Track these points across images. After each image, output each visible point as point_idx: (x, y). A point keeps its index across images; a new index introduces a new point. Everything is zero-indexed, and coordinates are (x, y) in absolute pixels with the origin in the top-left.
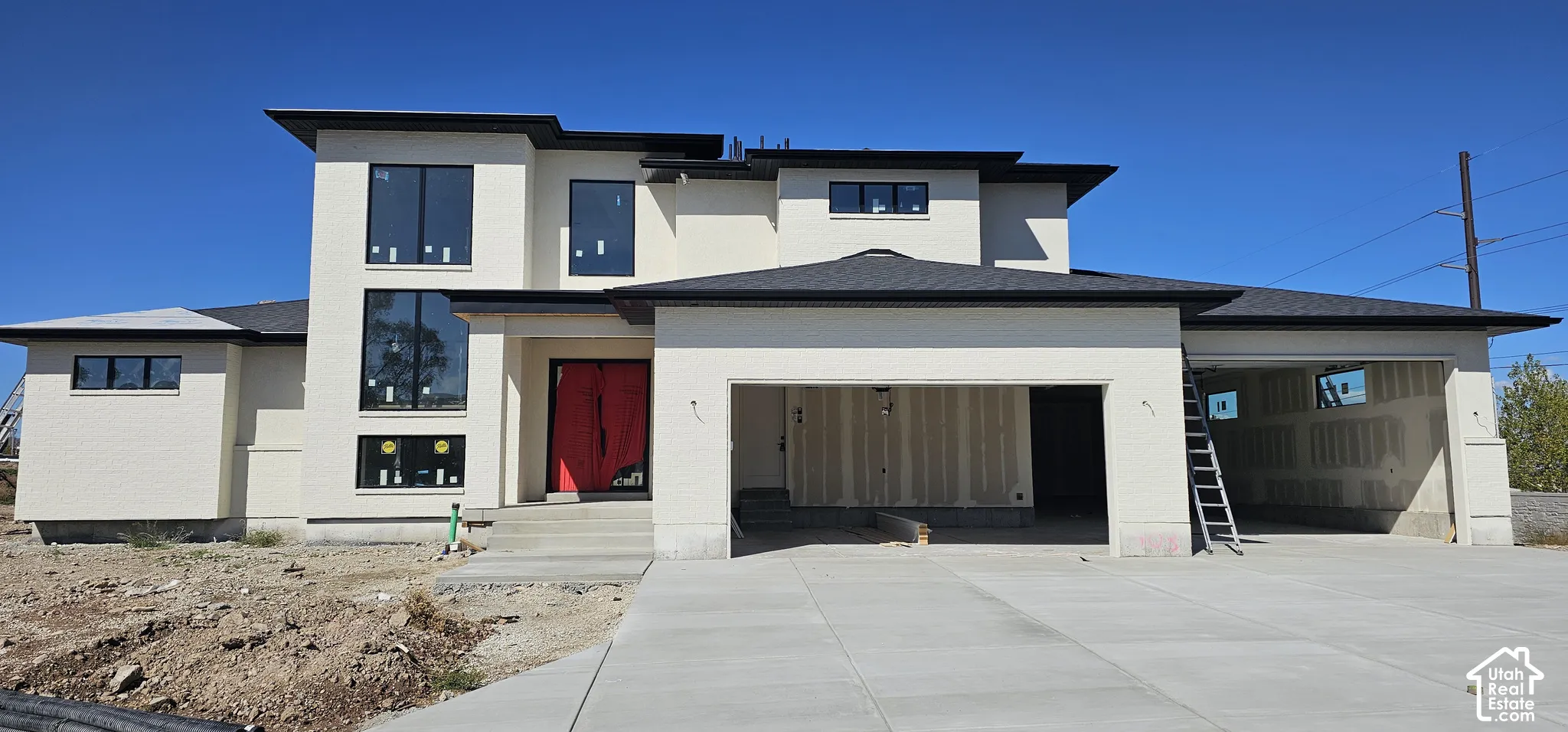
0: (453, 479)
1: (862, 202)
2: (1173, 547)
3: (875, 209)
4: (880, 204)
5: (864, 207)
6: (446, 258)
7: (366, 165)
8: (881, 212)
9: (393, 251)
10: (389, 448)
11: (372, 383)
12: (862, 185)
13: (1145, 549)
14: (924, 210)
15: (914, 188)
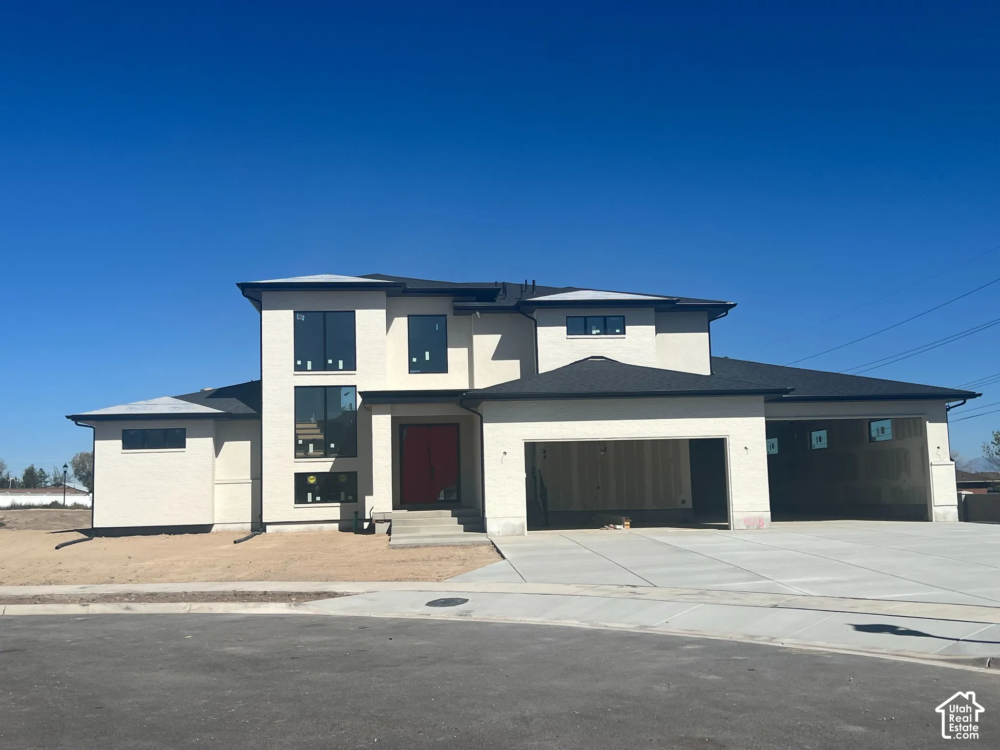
0: (350, 498)
1: (586, 327)
2: (761, 524)
3: (594, 332)
4: (597, 329)
5: (586, 331)
6: (341, 366)
7: (292, 311)
8: (597, 334)
9: (309, 363)
10: (312, 480)
11: (300, 442)
12: (585, 318)
13: (747, 526)
14: (623, 332)
15: (616, 319)
